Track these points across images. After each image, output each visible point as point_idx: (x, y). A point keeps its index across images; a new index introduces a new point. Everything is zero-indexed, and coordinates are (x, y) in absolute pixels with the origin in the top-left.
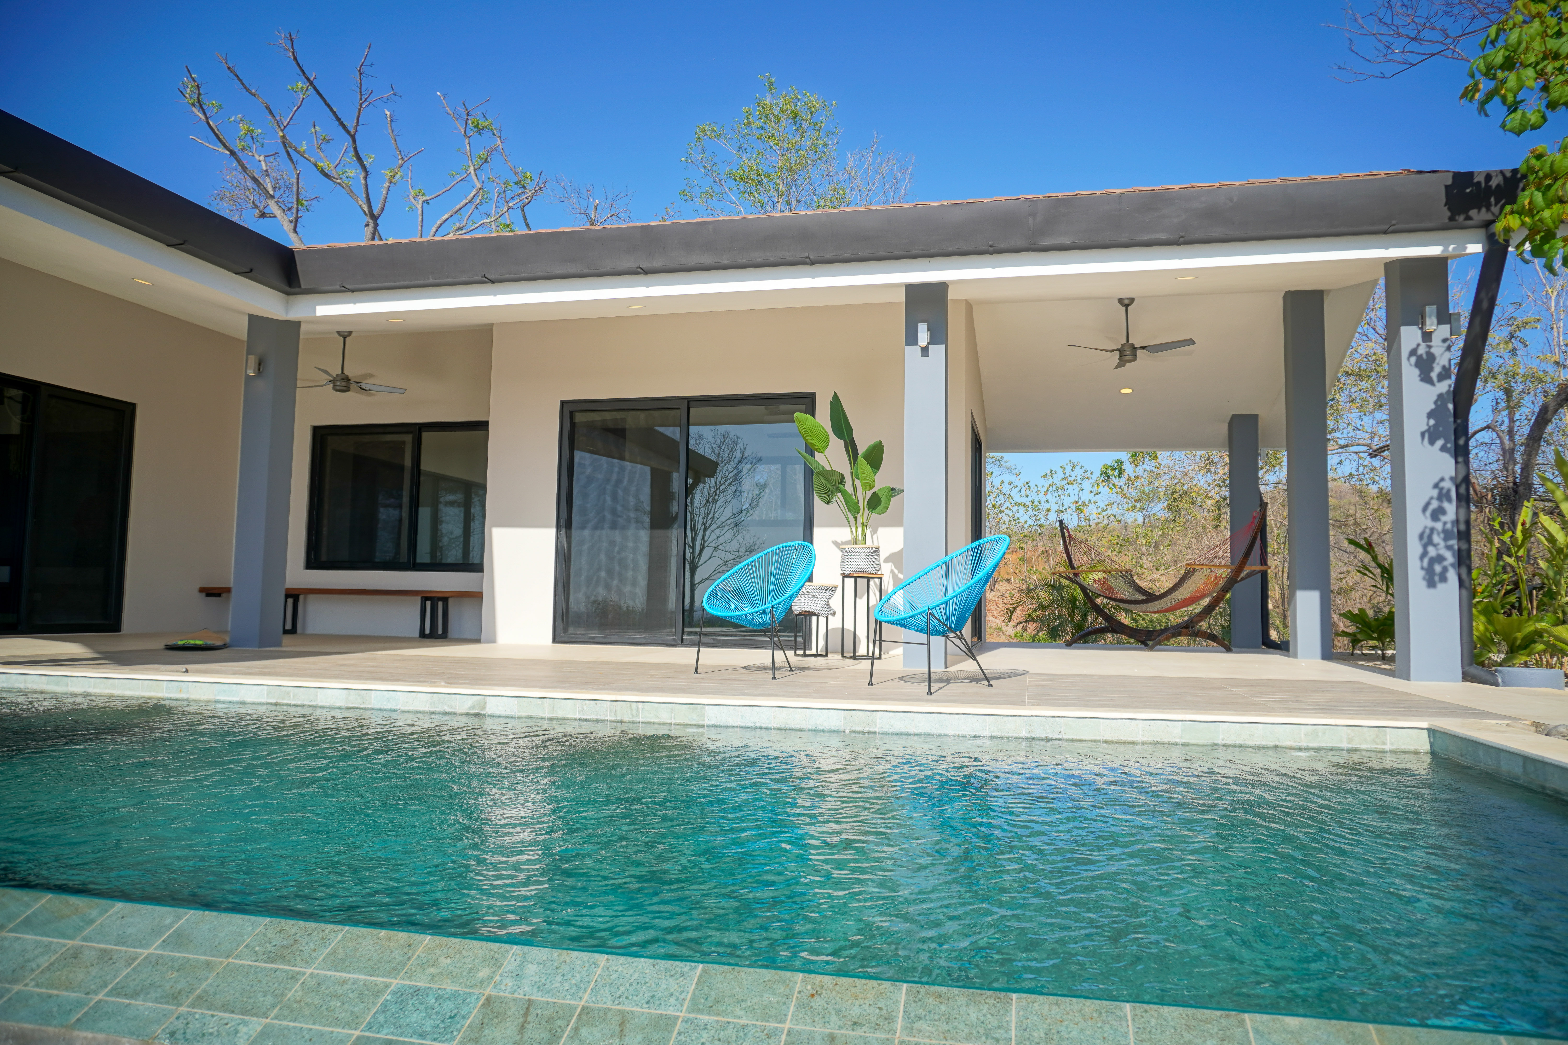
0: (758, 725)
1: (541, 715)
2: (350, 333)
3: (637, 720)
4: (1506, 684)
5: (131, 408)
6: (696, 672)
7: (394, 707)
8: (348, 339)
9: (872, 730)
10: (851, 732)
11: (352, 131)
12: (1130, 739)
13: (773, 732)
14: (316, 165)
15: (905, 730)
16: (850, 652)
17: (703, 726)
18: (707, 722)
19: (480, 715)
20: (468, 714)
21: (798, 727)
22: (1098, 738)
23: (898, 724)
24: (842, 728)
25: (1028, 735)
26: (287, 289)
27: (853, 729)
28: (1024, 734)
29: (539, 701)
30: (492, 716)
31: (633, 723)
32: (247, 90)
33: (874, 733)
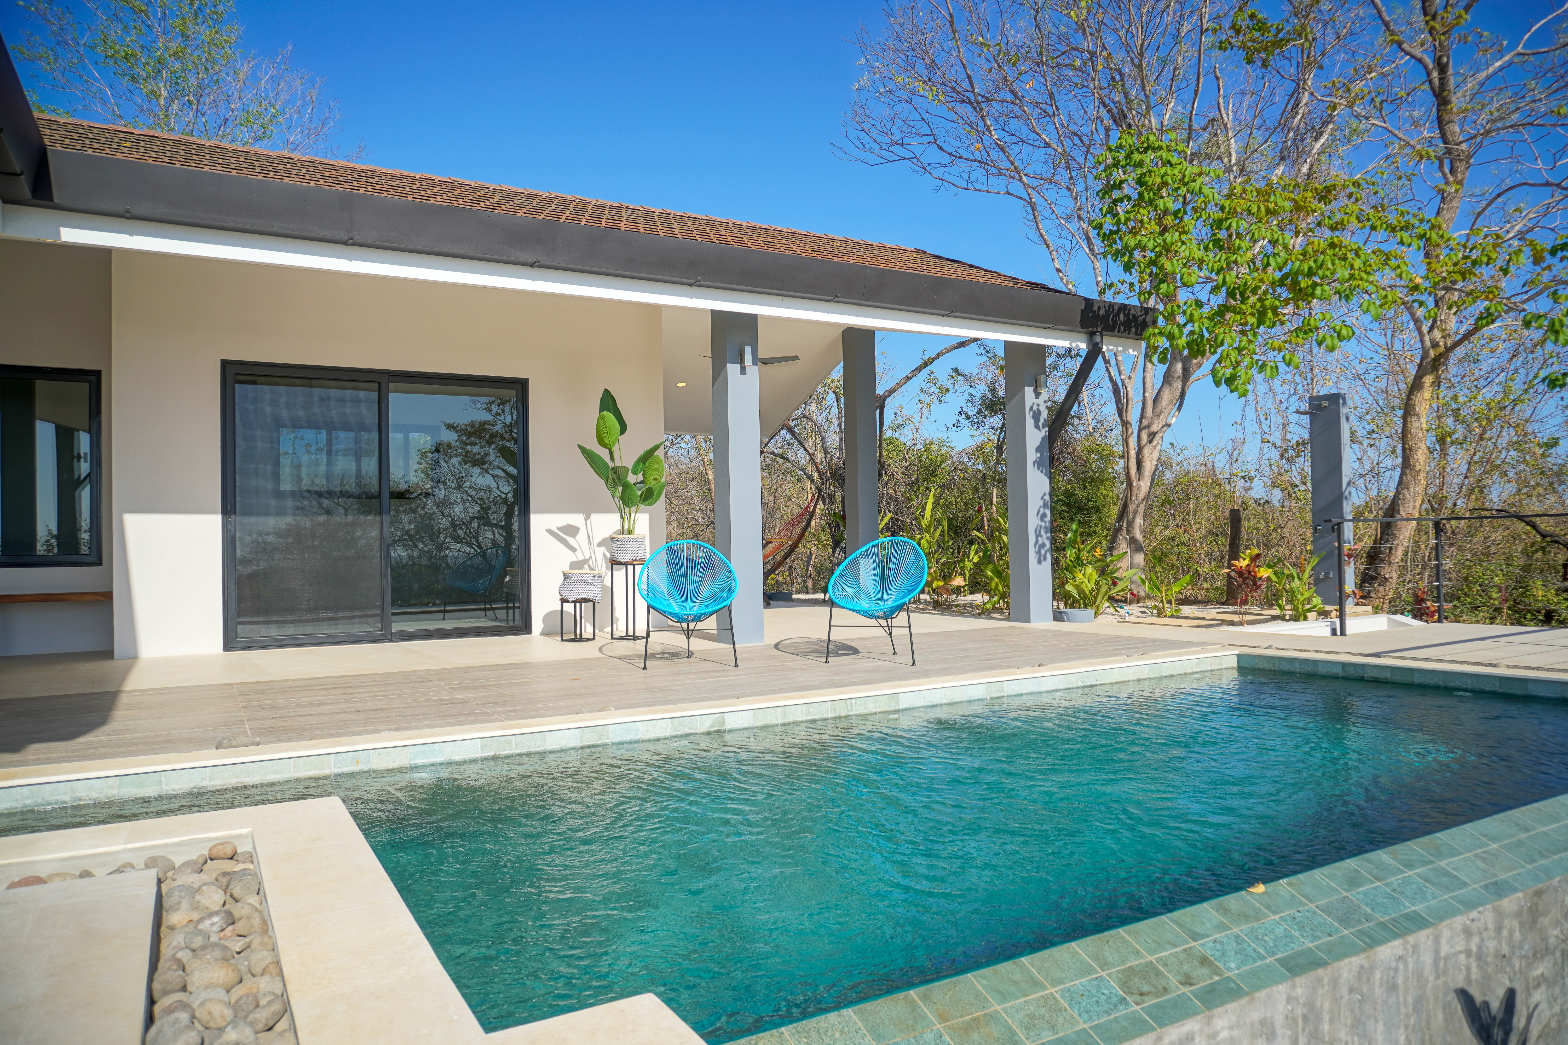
1: (775, 722)
4: (1069, 620)
16: (570, 633)
18: (901, 707)
29: (772, 710)
30: (731, 731)
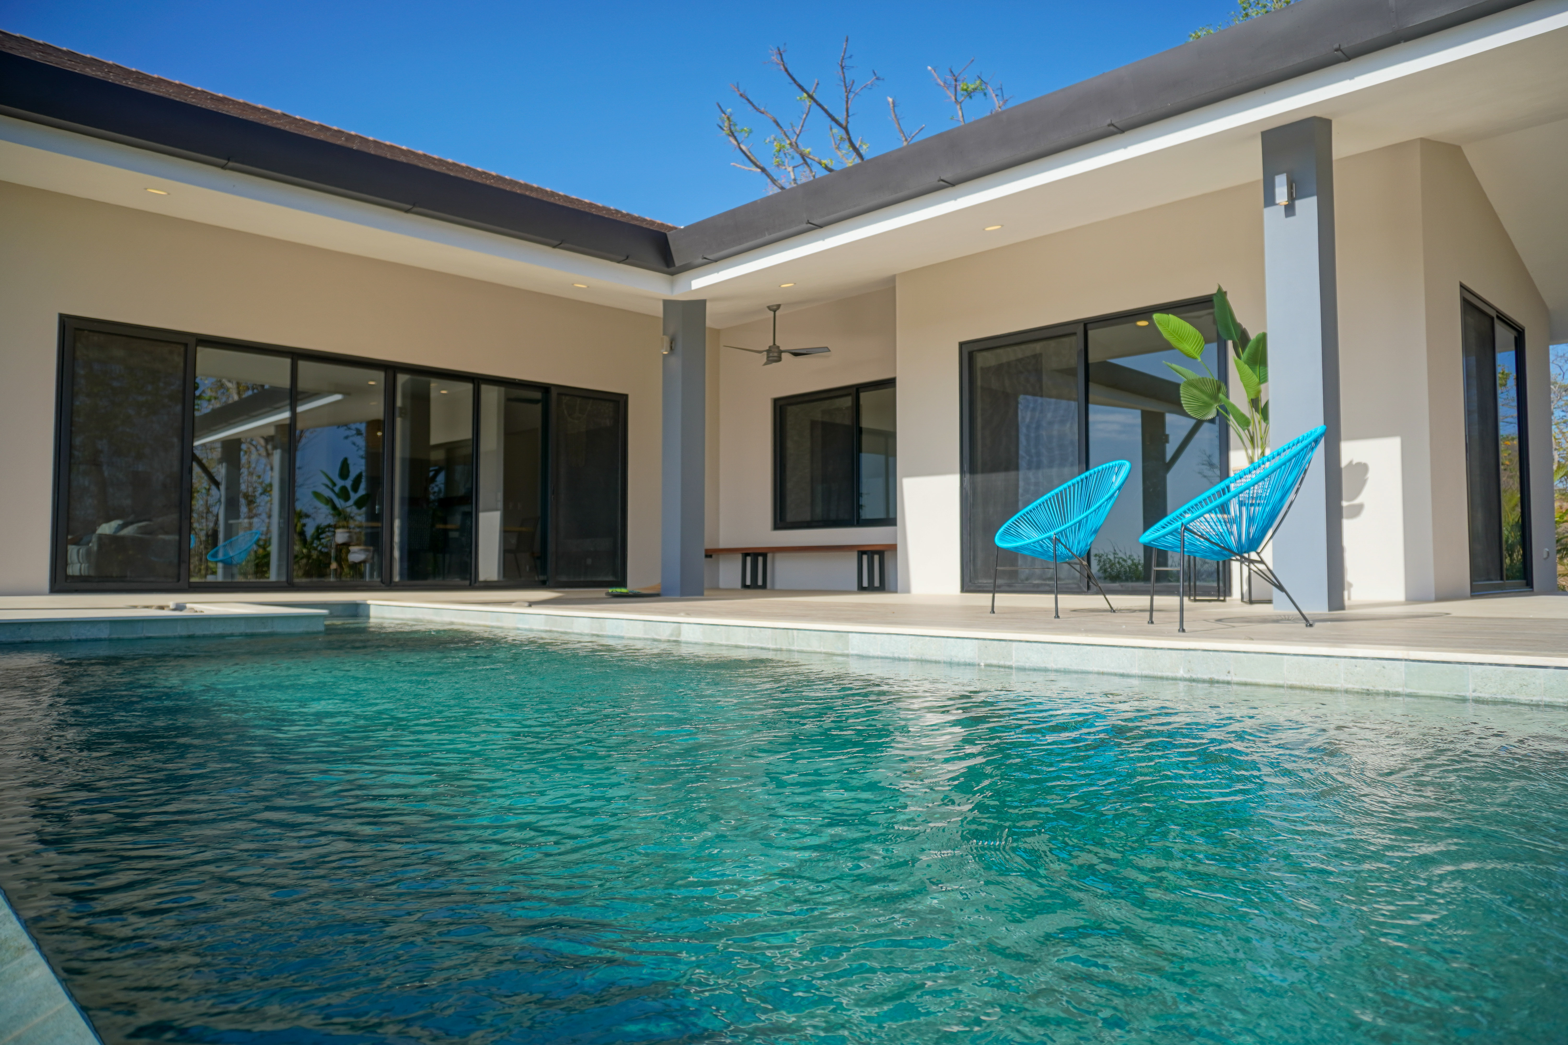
0: (896, 655)
2: (779, 306)
3: (793, 648)
5: (625, 397)
6: (993, 612)
7: (622, 634)
8: (777, 313)
9: (1008, 663)
10: (987, 665)
11: (844, 123)
12: (1327, 685)
13: (911, 664)
14: (820, 163)
15: (1042, 665)
17: (847, 656)
19: (677, 642)
20: (669, 641)
21: (934, 658)
22: (1281, 682)
23: (1034, 657)
24: (976, 661)
25: (1187, 676)
26: (666, 269)
27: (989, 662)
28: (1181, 673)
31: (789, 651)
32: (757, 109)
33: (1010, 667)
